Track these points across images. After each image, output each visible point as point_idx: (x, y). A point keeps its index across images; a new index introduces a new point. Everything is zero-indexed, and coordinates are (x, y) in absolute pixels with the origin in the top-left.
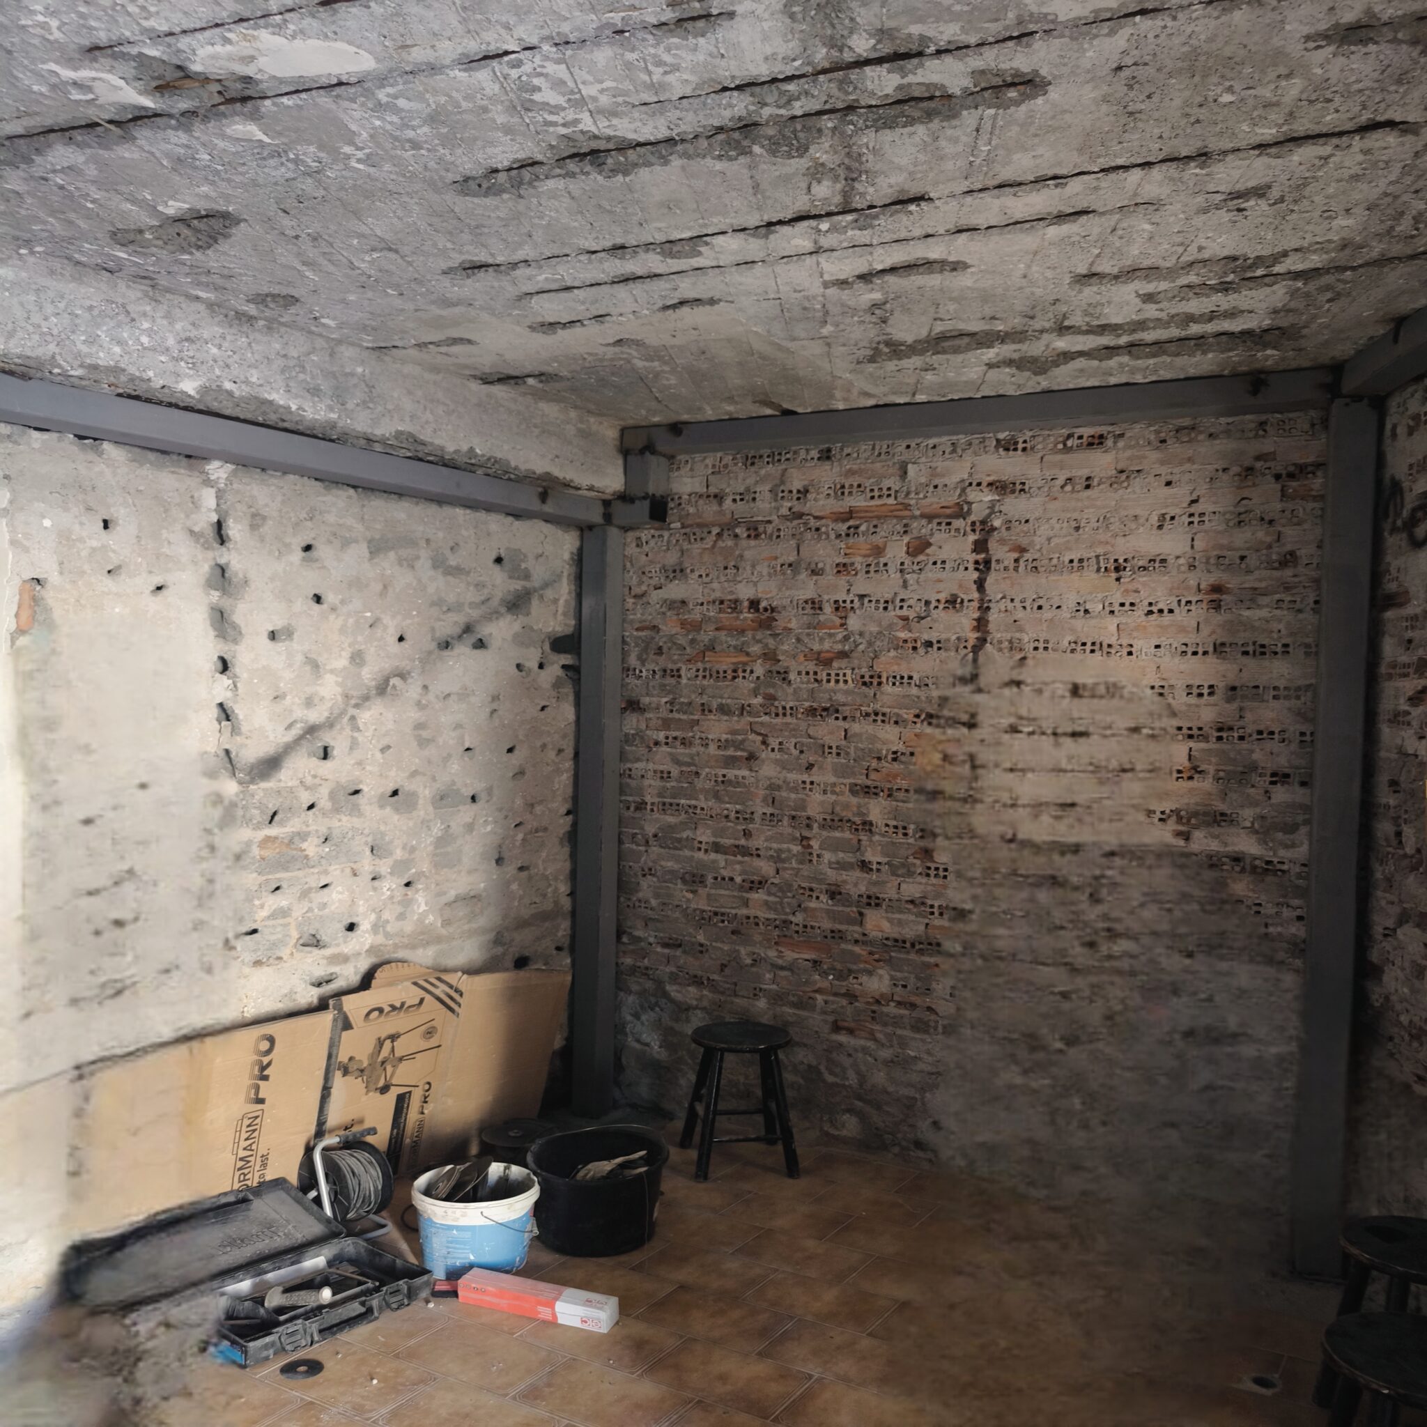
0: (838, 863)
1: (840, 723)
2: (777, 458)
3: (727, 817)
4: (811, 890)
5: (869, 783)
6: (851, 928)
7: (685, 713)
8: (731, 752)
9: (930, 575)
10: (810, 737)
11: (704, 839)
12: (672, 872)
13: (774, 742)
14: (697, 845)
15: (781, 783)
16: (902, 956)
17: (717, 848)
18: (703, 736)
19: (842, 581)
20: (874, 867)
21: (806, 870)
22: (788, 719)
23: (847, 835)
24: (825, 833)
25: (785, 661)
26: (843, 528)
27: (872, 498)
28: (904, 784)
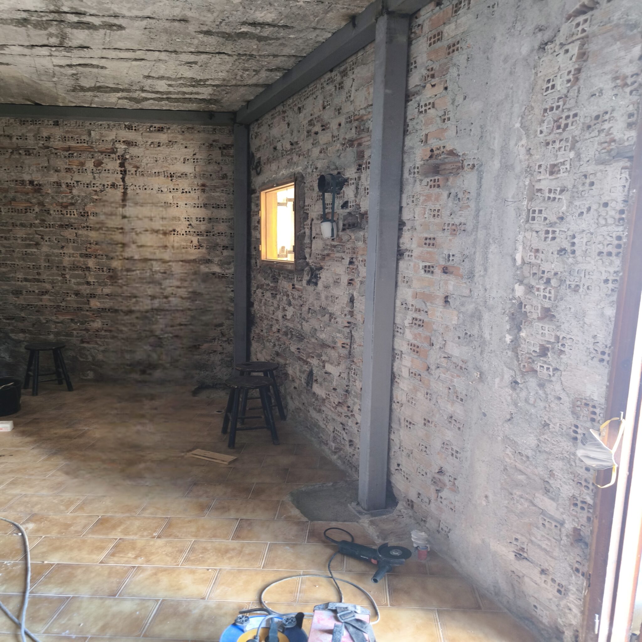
0: (77, 283)
1: (74, 230)
2: (35, 122)
3: (29, 268)
4: (68, 293)
5: (87, 253)
6: (85, 306)
7: (5, 226)
8: (28, 242)
9: (104, 175)
10: (61, 236)
11: (19, 276)
12: (7, 290)
13: (46, 238)
14: (17, 279)
15: (51, 254)
16: (105, 314)
17: (26, 280)
18: (15, 236)
19: (68, 175)
20: (92, 283)
21: (65, 286)
22: (52, 229)
23: (80, 272)
24: (71, 272)
25: (48, 206)
26: (67, 154)
27: (78, 143)
28: (101, 253)
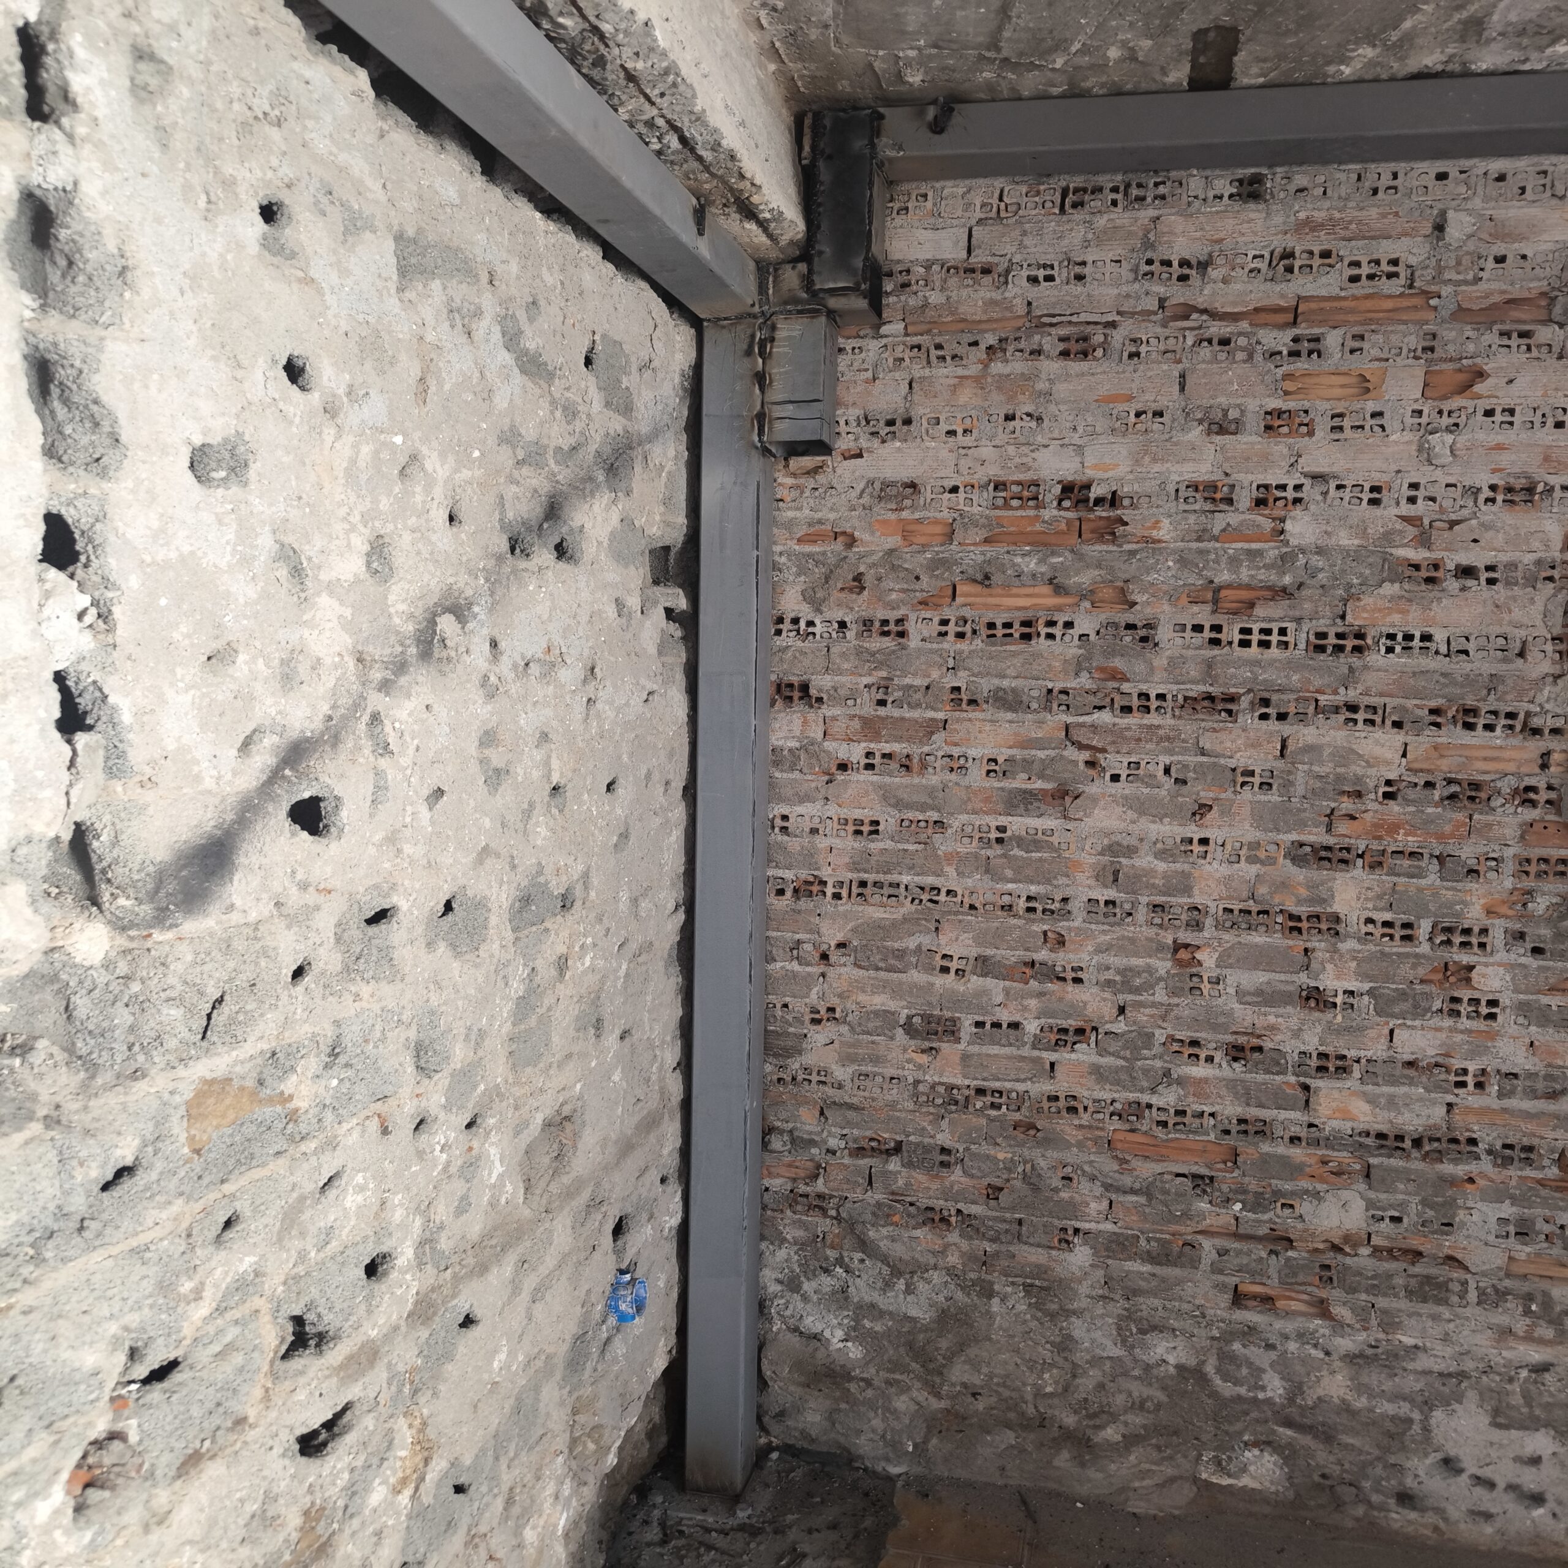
0: (1259, 992)
1: (1273, 725)
2: (1135, 192)
3: (1008, 908)
4: (1195, 1043)
5: (1330, 841)
6: (1283, 1115)
7: (912, 706)
8: (1019, 782)
9: (1481, 436)
10: (1203, 752)
11: (954, 951)
12: (887, 1015)
13: (1115, 762)
14: (939, 962)
15: (1133, 841)
16: (1396, 1162)
17: (984, 965)
18: (956, 751)
19: (1279, 448)
20: (1339, 1000)
21: (1185, 1006)
22: (1153, 719)
23: (1277, 939)
24: (1229, 937)
25: (1146, 607)
26: (1281, 340)
27: (1355, 279)
28: (1411, 842)
